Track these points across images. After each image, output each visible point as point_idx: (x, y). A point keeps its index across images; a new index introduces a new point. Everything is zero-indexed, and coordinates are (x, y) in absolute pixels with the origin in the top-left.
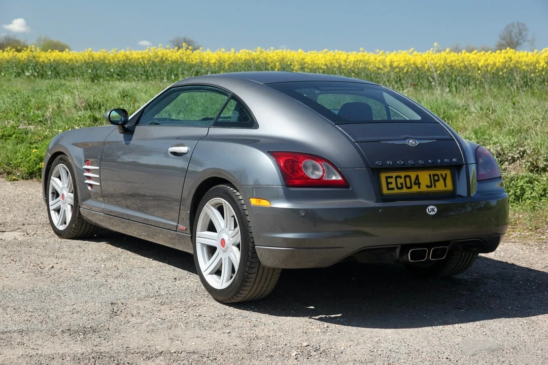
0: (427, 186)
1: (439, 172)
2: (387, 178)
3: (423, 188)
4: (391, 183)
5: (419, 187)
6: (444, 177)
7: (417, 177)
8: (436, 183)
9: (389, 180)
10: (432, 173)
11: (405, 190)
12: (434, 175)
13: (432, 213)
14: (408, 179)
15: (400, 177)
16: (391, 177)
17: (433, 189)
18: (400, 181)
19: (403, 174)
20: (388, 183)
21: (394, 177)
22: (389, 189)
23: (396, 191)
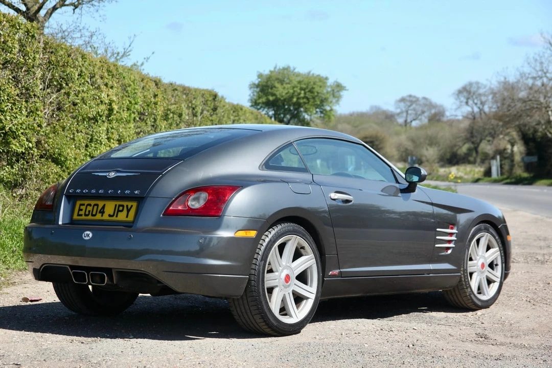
0: (110, 216)
1: (125, 204)
3: (106, 217)
4: (82, 210)
5: (102, 216)
6: (129, 208)
7: (104, 207)
9: (82, 207)
10: (118, 203)
11: (90, 217)
12: (120, 206)
13: (87, 238)
14: (96, 207)
16: (84, 205)
17: (114, 218)
18: (90, 208)
19: (93, 203)
20: (80, 210)
23: (83, 217)
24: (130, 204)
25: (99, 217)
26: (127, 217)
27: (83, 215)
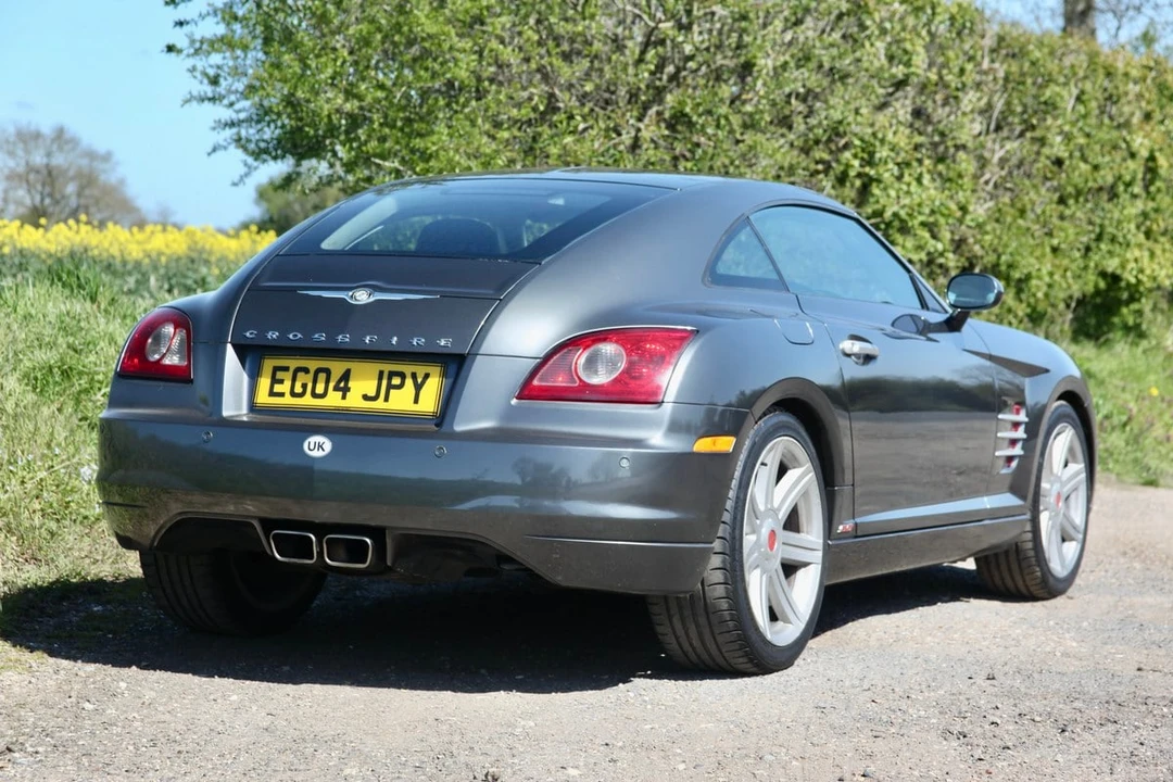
0: (366, 398)
2: (276, 369)
3: (354, 401)
5: (344, 397)
8: (392, 391)
12: (392, 374)
13: (317, 454)
15: (306, 371)
16: (286, 369)
17: (379, 405)
21: (292, 370)
22: (272, 394)
23: (288, 400)
24: (421, 370)
25: (333, 400)
26: (416, 401)
27: (288, 394)
